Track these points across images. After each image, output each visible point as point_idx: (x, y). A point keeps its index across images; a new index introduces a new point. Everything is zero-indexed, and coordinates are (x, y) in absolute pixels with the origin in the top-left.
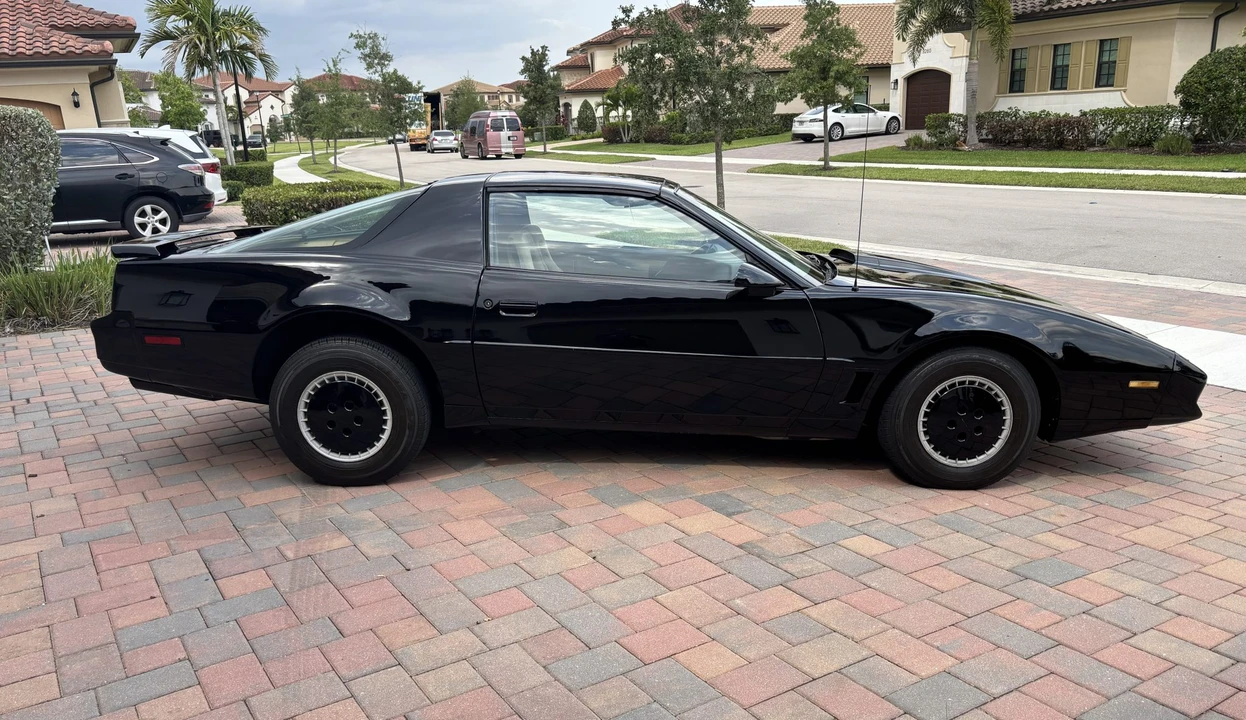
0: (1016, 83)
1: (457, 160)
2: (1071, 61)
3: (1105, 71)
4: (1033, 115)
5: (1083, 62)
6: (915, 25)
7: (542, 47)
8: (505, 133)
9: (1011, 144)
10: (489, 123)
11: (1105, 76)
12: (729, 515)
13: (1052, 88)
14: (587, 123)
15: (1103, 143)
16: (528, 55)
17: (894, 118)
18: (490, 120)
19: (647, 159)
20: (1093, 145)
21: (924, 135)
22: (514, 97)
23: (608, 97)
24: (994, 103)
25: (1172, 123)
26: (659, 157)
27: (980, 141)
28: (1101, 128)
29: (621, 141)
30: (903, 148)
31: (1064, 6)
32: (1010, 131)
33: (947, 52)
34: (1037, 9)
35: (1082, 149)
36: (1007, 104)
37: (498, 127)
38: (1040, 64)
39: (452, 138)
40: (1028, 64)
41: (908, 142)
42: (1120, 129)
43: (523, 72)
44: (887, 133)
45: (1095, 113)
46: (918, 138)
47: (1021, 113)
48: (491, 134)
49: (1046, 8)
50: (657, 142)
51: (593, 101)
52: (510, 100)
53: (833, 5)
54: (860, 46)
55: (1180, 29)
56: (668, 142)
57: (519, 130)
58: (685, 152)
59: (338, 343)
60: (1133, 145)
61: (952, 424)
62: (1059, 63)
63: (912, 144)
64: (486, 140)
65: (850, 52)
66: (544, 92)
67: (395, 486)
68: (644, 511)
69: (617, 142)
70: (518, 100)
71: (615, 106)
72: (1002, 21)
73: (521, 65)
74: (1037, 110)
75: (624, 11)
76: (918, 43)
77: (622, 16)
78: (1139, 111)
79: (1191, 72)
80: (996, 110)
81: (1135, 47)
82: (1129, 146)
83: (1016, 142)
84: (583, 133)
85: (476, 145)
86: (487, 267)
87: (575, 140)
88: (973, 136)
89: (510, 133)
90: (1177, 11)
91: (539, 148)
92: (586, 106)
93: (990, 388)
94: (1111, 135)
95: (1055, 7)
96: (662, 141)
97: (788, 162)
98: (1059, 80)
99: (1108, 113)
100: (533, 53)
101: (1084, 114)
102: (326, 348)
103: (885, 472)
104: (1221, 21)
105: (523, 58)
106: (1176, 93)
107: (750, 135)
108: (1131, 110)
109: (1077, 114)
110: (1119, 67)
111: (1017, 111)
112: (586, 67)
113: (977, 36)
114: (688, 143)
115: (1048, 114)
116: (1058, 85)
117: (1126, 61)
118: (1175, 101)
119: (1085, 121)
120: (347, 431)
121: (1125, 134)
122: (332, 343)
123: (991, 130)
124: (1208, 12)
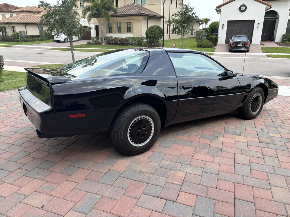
0: (110, 30)
2: (122, 26)
4: (115, 38)
5: (124, 27)
6: (87, 15)
9: (112, 44)
11: (129, 30)
13: (118, 32)
15: (131, 44)
19: (13, 46)
20: (129, 45)
24: (106, 35)
25: (144, 40)
26: (16, 45)
27: (105, 43)
28: (130, 41)
31: (119, 14)
32: (112, 41)
34: (113, 14)
35: (128, 45)
36: (109, 35)
38: (115, 28)
40: (112, 26)
41: (88, 43)
42: (134, 41)
45: (129, 37)
46: (90, 42)
47: (113, 37)
49: (115, 14)
50: (11, 41)
55: (142, 21)
56: (15, 41)
60: (137, 45)
62: (119, 27)
63: (89, 43)
72: (108, 16)
74: (116, 37)
78: (138, 38)
80: (107, 36)
81: (134, 24)
83: (113, 43)
88: (104, 42)
90: (142, 18)
93: (259, 96)
94: (133, 43)
95: (117, 14)
96: (12, 41)
98: (119, 30)
99: (131, 38)
104: (148, 20)
106: (145, 34)
107: (39, 40)
108: (136, 38)
109: (125, 38)
111: (112, 37)
113: (102, 19)
114: (21, 42)
115: (119, 38)
117: (133, 27)
118: (145, 36)
119: (127, 40)
120: (143, 136)
121: (135, 42)
123: (107, 41)
124: (146, 18)
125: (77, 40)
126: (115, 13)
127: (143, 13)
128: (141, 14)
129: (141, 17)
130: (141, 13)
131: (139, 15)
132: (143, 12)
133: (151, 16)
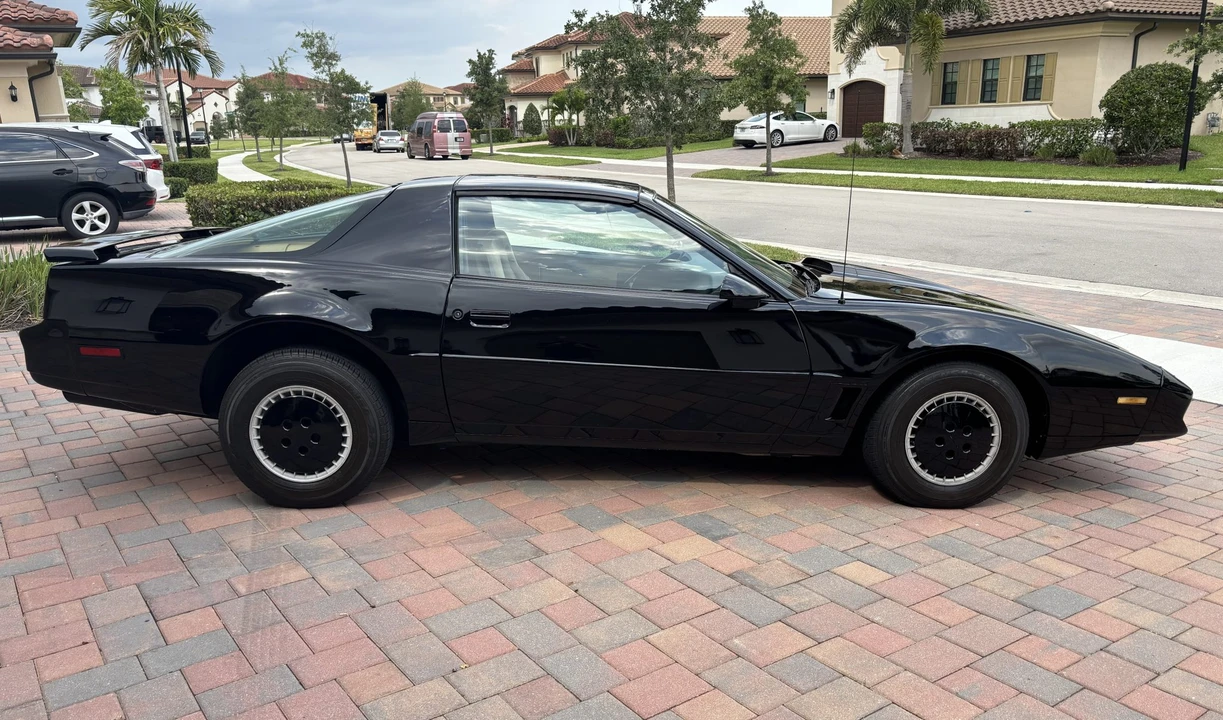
0: (948, 96)
1: (402, 160)
2: (1000, 75)
3: (1031, 86)
4: (964, 126)
5: (1011, 76)
6: (853, 38)
7: (489, 51)
8: (452, 135)
9: (944, 154)
10: (436, 124)
11: (1032, 90)
12: (715, 539)
13: (982, 101)
14: (532, 126)
15: (1031, 154)
16: (475, 59)
17: (832, 126)
18: (436, 121)
19: (593, 162)
20: (1021, 156)
21: (861, 143)
22: (459, 99)
23: (554, 101)
24: (927, 113)
25: (1096, 136)
26: (604, 161)
27: (915, 150)
28: (1029, 139)
29: (567, 144)
30: (841, 155)
31: (994, 22)
32: (944, 140)
33: (882, 65)
34: (968, 26)
35: (1012, 159)
36: (939, 115)
37: (445, 128)
38: (970, 78)
39: (398, 138)
40: (959, 78)
41: (846, 149)
42: (1046, 141)
43: (470, 75)
44: (825, 140)
45: (1023, 125)
46: (855, 146)
47: (953, 124)
48: (437, 134)
49: (976, 25)
50: (602, 146)
51: (539, 104)
52: (456, 102)
53: (776, 16)
54: (801, 57)
55: (1104, 46)
56: (613, 146)
57: (466, 131)
58: (630, 156)
59: (295, 355)
60: (1060, 156)
61: (940, 441)
62: (989, 77)
63: (850, 151)
64: (432, 142)
65: (790, 60)
66: (491, 95)
67: (353, 508)
68: (623, 535)
69: (563, 145)
70: (463, 102)
71: (561, 110)
72: (934, 35)
73: (468, 68)
74: (968, 122)
75: (577, 16)
76: (856, 55)
77: (574, 20)
78: (1065, 124)
79: (1115, 87)
80: (930, 120)
81: (1061, 62)
82: (1055, 157)
83: (948, 151)
84: (528, 136)
85: (423, 146)
86: (457, 275)
87: (521, 142)
88: (908, 145)
89: (457, 135)
90: (1100, 30)
91: (486, 150)
92: (531, 109)
93: (978, 405)
94: (1038, 146)
95: (985, 23)
96: (607, 145)
97: (731, 167)
98: (989, 93)
99: (1035, 126)
100: (479, 56)
101: (1013, 126)
102: (282, 361)
103: (868, 489)
104: (1141, 40)
105: (470, 61)
106: (1100, 107)
107: (693, 141)
108: (1057, 123)
109: (1006, 126)
110: (1046, 81)
111: (949, 122)
112: (532, 72)
113: (911, 49)
114: (632, 148)
115: (979, 125)
116: (987, 98)
117: (1053, 75)
118: (1099, 114)
119: (1013, 133)
120: (303, 450)
121: (1052, 145)
122: (288, 355)
123: (925, 140)
124: (1129, 29)
125: (822, 136)
126: (979, 19)
127: (1110, 10)
128: (1097, 11)
129: (1097, 29)
130: (1101, 8)
131: (1087, 17)
132: (1110, 4)
133: (1155, 21)
